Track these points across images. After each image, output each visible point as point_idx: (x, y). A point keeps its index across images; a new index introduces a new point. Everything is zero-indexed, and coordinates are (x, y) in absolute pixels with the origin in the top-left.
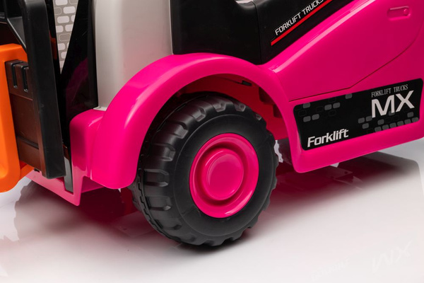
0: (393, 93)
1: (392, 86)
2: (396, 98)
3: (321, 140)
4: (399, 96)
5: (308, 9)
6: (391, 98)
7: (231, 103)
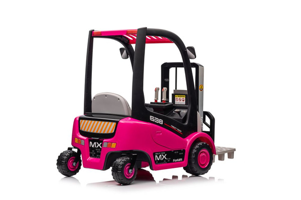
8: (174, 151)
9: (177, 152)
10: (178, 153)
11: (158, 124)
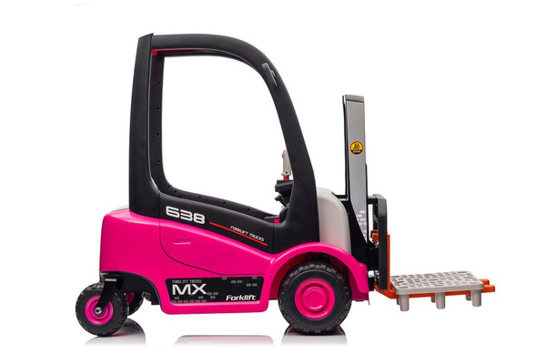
8: (230, 279)
9: (240, 282)
10: (243, 284)
11: (192, 224)
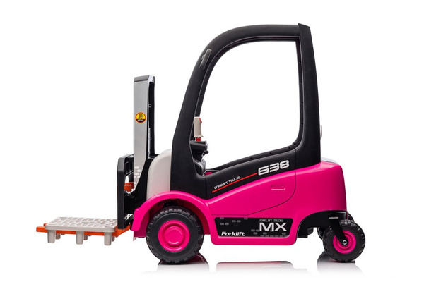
0: (273, 222)
1: (273, 219)
2: (275, 225)
3: (229, 234)
4: (277, 224)
5: (232, 180)
6: (273, 224)
7: (189, 214)
